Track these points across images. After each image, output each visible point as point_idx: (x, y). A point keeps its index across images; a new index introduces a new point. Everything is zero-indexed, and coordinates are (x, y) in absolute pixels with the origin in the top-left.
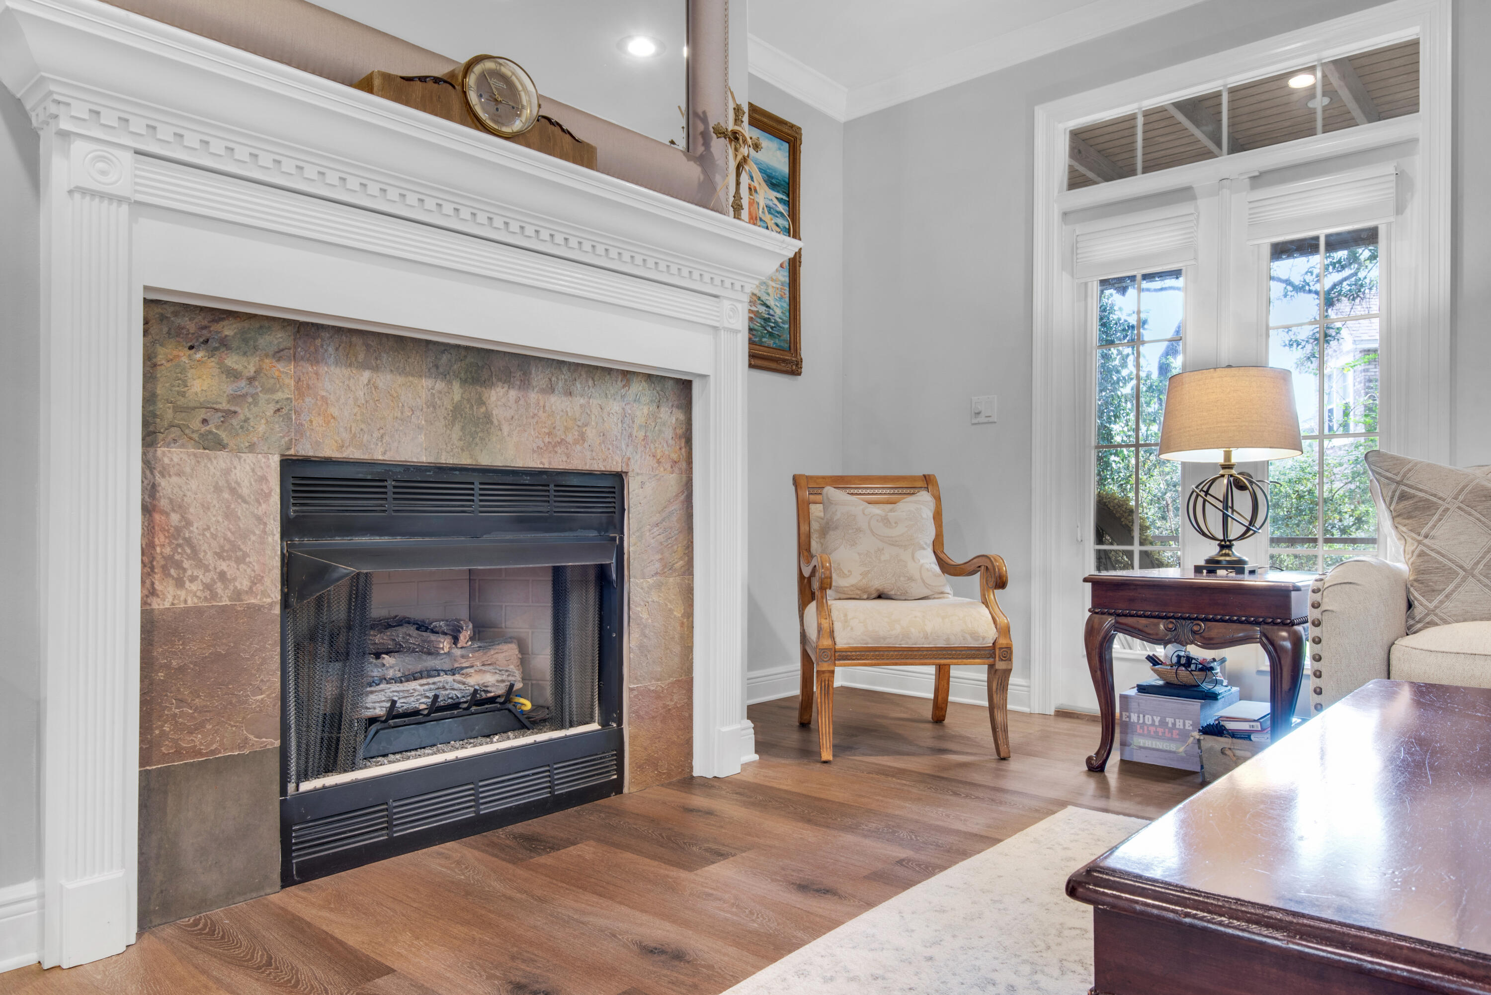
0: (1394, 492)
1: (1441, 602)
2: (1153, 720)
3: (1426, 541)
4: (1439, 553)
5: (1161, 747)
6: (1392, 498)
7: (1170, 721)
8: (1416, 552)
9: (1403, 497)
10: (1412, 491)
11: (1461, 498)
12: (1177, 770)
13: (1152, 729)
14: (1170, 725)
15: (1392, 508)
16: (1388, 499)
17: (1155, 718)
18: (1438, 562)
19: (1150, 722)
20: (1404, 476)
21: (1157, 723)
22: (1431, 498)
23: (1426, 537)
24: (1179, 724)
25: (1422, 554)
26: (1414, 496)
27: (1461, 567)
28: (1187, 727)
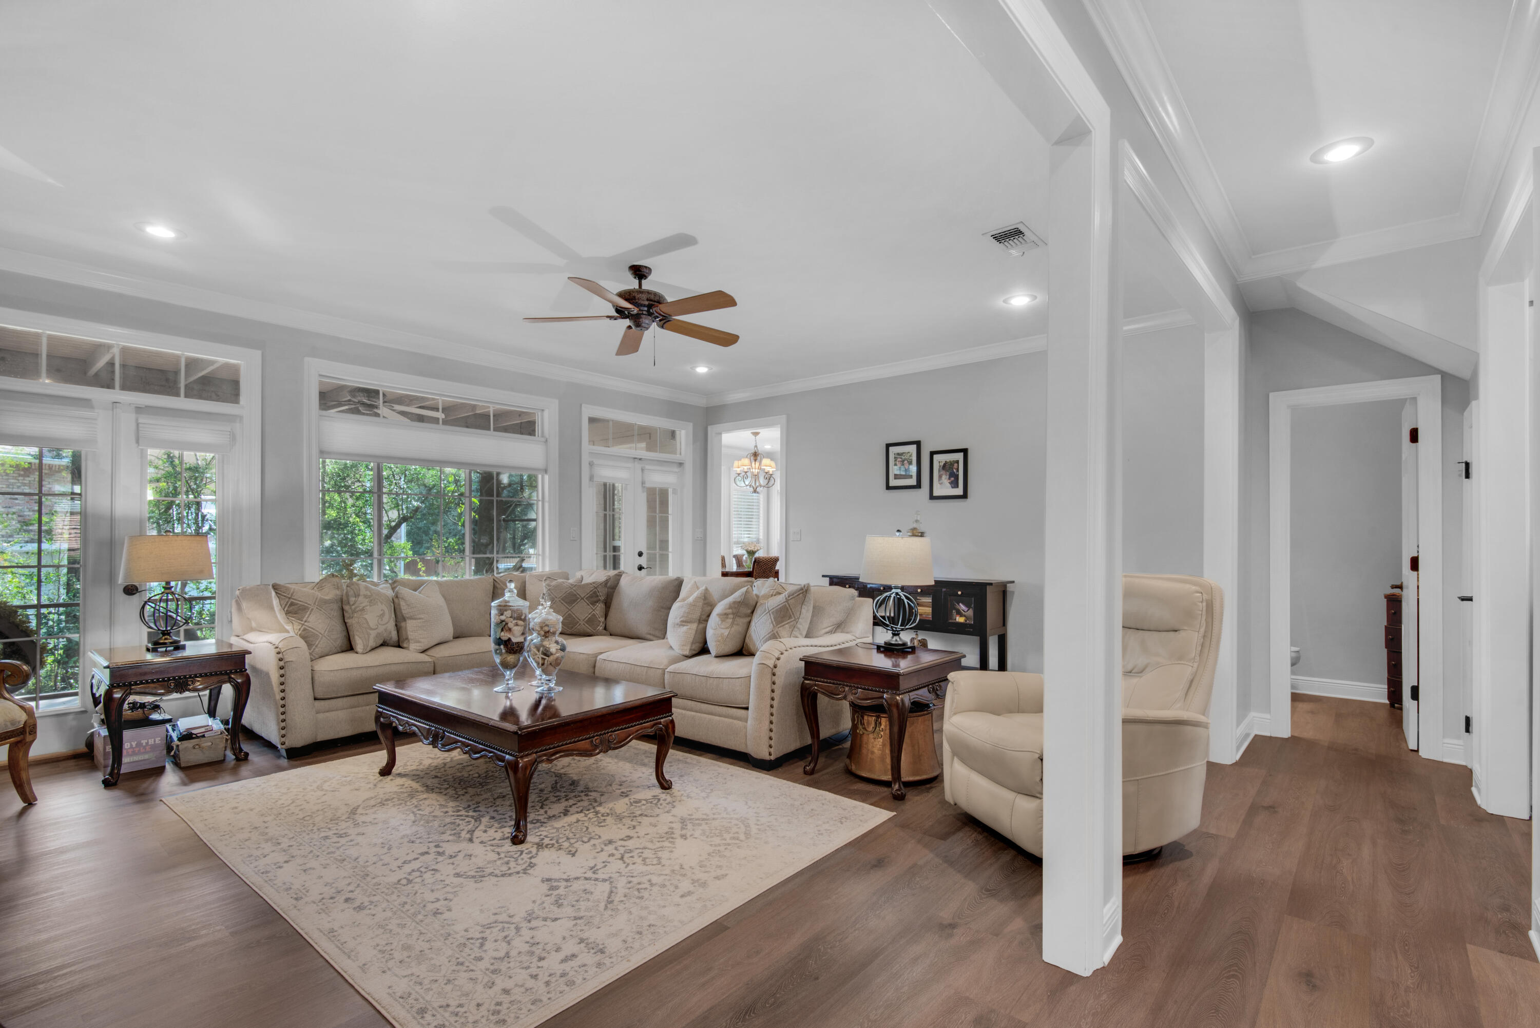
0: (288, 602)
1: (314, 649)
2: (131, 745)
3: (306, 624)
4: (312, 628)
5: (137, 759)
6: (286, 605)
7: (144, 742)
8: (302, 629)
9: (292, 604)
10: (296, 602)
11: (317, 604)
12: (152, 769)
13: (130, 751)
14: (144, 744)
15: (285, 609)
16: (283, 606)
17: (133, 743)
18: (313, 632)
19: (129, 746)
20: (292, 595)
21: (134, 746)
22: (306, 605)
23: (305, 622)
24: (151, 742)
25: (305, 630)
26: (298, 604)
27: (321, 633)
28: (157, 742)
